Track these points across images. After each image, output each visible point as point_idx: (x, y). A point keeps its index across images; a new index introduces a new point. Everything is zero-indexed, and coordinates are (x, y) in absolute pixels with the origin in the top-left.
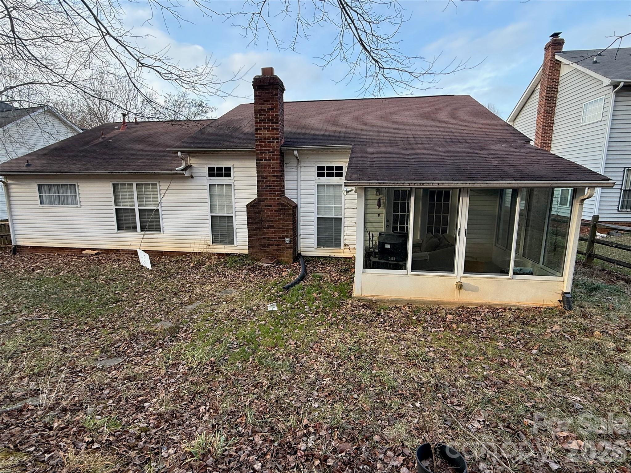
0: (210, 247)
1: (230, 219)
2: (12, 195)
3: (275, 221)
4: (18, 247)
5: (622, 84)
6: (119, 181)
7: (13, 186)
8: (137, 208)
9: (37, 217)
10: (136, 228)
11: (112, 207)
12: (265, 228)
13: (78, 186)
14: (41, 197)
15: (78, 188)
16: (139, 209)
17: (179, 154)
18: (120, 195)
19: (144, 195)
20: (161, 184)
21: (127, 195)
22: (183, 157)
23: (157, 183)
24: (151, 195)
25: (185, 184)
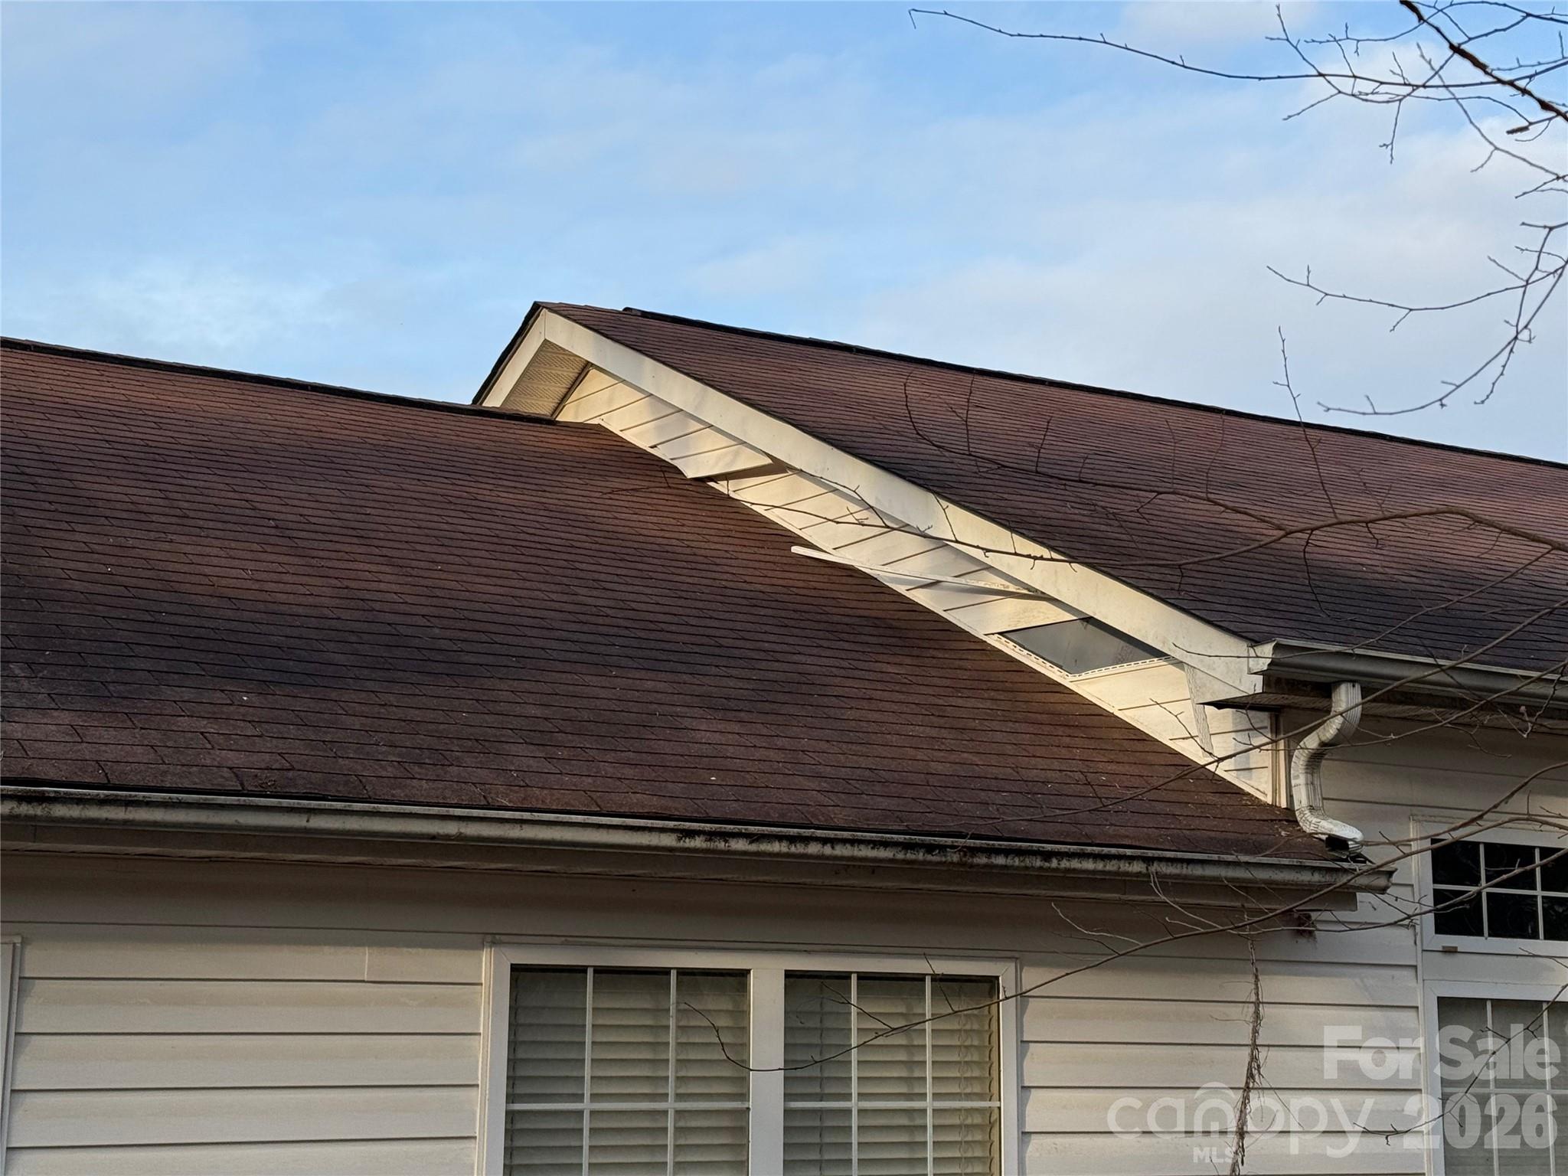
6: (600, 943)
17: (1347, 698)
18: (586, 1105)
19: (854, 1104)
20: (1032, 977)
21: (670, 1105)
22: (1331, 729)
23: (1004, 972)
24: (929, 1104)
25: (1242, 988)
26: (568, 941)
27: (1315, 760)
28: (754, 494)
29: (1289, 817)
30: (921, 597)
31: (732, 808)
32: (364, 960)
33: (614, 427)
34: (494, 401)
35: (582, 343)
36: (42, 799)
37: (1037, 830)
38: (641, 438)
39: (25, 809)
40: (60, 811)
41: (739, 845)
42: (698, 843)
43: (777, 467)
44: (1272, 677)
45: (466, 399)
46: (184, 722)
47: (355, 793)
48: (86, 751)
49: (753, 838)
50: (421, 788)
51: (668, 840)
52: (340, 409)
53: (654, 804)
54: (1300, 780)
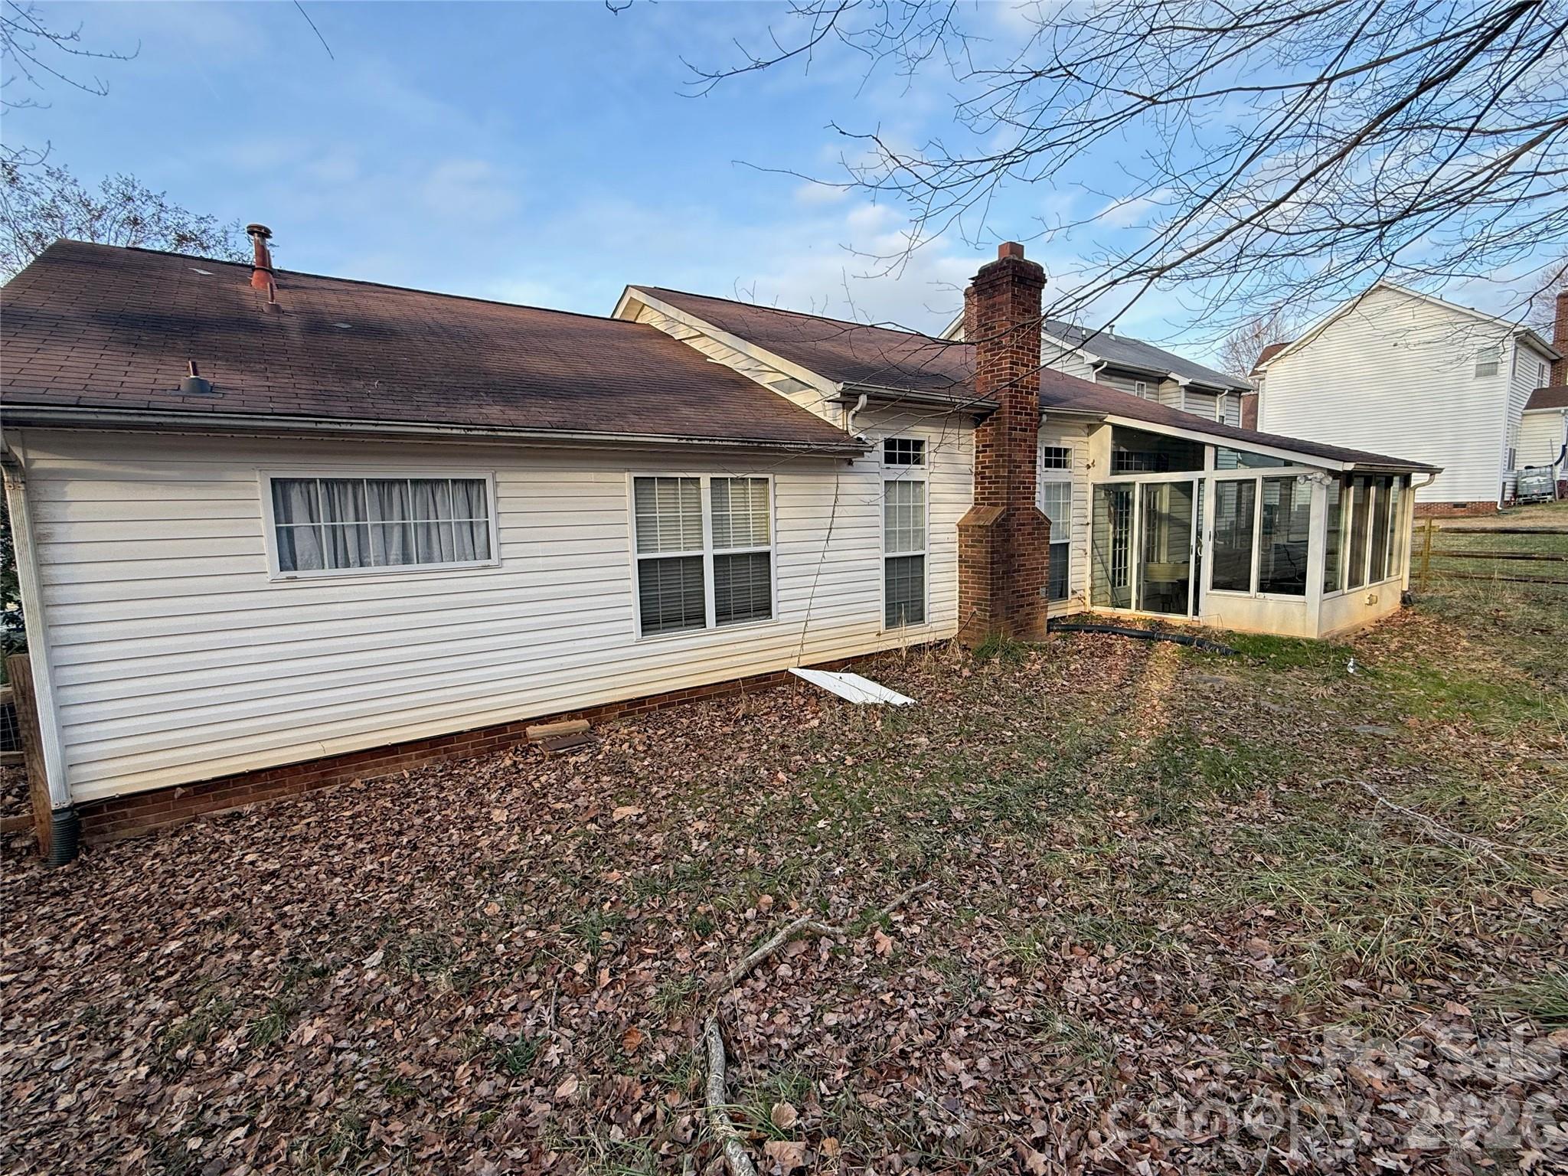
0: (882, 638)
1: (918, 562)
2: (60, 532)
3: (1029, 555)
4: (83, 813)
5: (1105, 364)
6: (658, 471)
7: (74, 490)
8: (708, 554)
9: (250, 633)
10: (703, 616)
11: (628, 555)
12: (1014, 572)
13: (496, 484)
14: (286, 538)
15: (495, 492)
16: (716, 557)
17: (863, 400)
18: (658, 515)
19: (730, 513)
20: (778, 478)
21: (680, 514)
22: (858, 408)
23: (770, 476)
24: (751, 512)
25: (834, 479)
26: (649, 470)
27: (854, 416)
28: (696, 345)
29: (847, 433)
30: (745, 373)
31: (692, 432)
32: (592, 476)
33: (653, 324)
34: (617, 317)
35: (642, 298)
36: (494, 430)
37: (778, 437)
38: (661, 328)
39: (490, 433)
40: (500, 434)
41: (696, 442)
42: (684, 441)
43: (702, 335)
44: (843, 394)
45: (609, 317)
46: (533, 409)
47: (586, 428)
48: (505, 417)
49: (700, 440)
50: (603, 427)
51: (676, 441)
52: (570, 319)
53: (671, 431)
54: (850, 422)
